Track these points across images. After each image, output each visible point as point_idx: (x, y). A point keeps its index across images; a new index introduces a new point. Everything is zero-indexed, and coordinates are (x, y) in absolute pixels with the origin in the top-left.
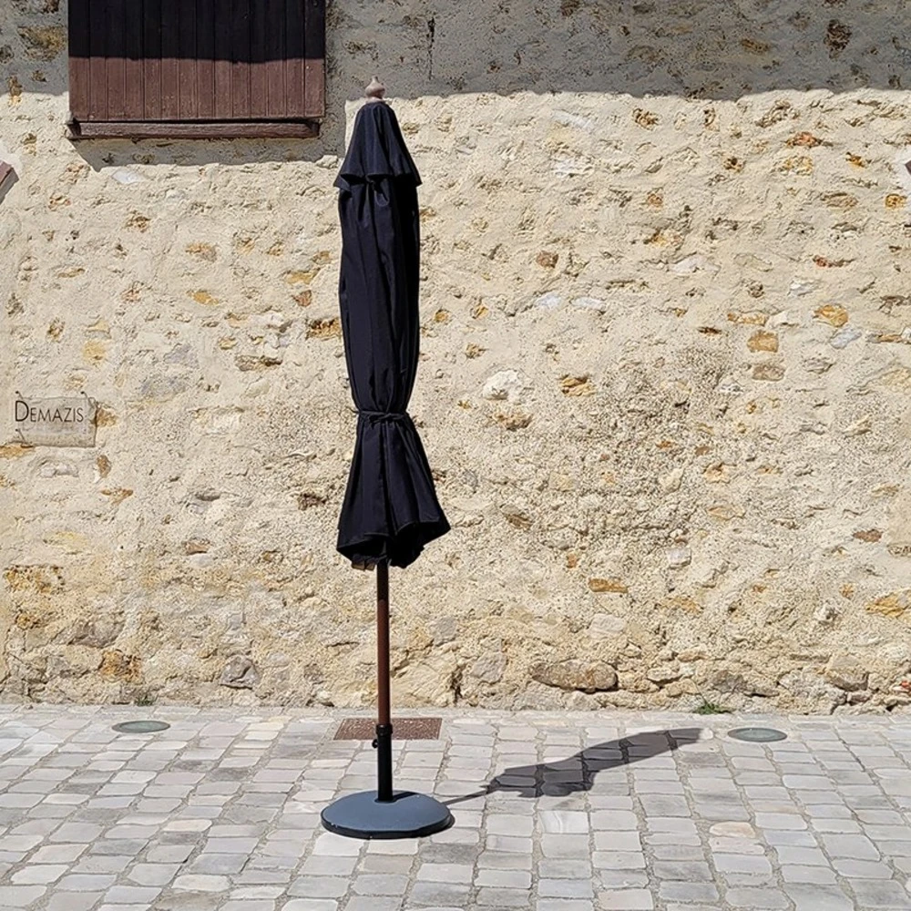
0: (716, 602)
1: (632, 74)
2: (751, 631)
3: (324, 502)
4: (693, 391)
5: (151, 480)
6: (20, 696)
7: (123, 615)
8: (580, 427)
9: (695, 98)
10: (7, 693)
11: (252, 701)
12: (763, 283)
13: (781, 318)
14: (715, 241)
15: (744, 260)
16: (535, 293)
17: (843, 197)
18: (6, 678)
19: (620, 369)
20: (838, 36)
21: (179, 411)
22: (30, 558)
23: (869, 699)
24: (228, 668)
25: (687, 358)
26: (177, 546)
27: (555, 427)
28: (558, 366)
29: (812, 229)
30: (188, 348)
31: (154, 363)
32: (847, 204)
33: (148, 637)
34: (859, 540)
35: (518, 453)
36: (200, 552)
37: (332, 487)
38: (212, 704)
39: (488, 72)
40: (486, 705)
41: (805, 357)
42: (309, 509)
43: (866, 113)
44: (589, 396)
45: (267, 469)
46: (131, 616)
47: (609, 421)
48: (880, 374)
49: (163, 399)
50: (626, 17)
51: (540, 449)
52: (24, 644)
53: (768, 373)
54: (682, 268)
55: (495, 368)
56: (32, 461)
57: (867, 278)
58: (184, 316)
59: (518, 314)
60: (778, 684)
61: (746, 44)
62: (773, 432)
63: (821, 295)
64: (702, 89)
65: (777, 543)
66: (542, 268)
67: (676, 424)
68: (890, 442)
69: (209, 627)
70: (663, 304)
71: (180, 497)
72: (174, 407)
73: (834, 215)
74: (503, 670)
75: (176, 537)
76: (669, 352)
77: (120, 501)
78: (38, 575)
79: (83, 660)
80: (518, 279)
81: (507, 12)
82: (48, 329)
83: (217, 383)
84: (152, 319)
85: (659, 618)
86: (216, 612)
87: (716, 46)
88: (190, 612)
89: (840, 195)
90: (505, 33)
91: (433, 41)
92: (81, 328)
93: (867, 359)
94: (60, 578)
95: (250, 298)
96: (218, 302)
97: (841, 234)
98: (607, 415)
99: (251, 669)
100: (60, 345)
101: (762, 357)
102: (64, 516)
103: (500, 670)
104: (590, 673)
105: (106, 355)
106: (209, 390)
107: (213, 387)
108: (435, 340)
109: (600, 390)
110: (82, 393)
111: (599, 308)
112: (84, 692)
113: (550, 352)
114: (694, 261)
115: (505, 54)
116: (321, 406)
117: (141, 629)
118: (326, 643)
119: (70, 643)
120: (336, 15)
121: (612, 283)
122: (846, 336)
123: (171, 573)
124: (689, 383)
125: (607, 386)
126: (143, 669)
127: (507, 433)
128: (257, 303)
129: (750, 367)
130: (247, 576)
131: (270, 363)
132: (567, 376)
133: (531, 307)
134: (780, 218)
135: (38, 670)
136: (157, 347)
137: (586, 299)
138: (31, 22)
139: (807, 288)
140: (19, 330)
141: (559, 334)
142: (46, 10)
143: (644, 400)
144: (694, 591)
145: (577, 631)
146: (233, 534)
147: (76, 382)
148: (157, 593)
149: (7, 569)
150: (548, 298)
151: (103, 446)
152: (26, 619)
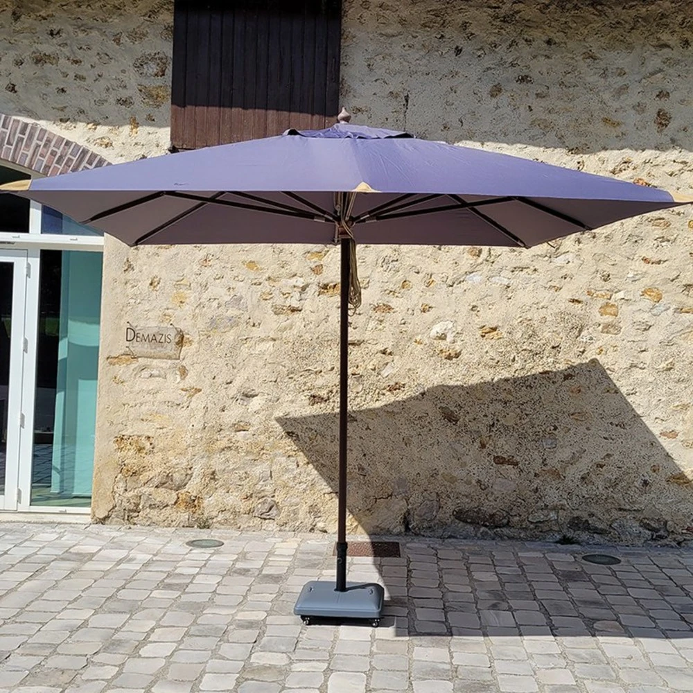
0: (574, 473)
1: (534, 136)
2: (595, 493)
3: (326, 401)
4: (564, 339)
5: (214, 383)
6: (122, 521)
7: (192, 469)
8: (491, 359)
9: (572, 153)
10: (113, 518)
11: (274, 527)
12: (610, 272)
13: (621, 295)
14: (581, 245)
15: (598, 258)
16: (466, 273)
17: (662, 221)
18: (113, 508)
19: (518, 323)
20: (663, 119)
21: (234, 339)
22: (132, 430)
23: (666, 537)
24: (260, 506)
25: (561, 318)
26: (229, 426)
27: (476, 358)
28: (478, 320)
29: (642, 239)
30: (241, 298)
31: (218, 307)
32: (665, 225)
33: (207, 484)
34: (664, 437)
35: (451, 374)
36: (244, 430)
37: (331, 392)
38: (248, 529)
39: (442, 130)
40: (425, 534)
41: (635, 320)
42: (316, 405)
43: (679, 168)
44: (498, 339)
45: (290, 378)
46: (197, 470)
47: (510, 356)
48: (681, 333)
49: (223, 330)
50: (531, 100)
51: (466, 372)
52: (126, 486)
53: (611, 330)
54: (560, 261)
55: (438, 319)
56: (135, 368)
57: (675, 272)
58: (239, 277)
59: (455, 285)
60: (610, 526)
61: (606, 120)
62: (612, 367)
63: (646, 282)
64: (577, 148)
65: (613, 437)
66: (471, 257)
67: (552, 359)
68: (686, 376)
69: (248, 479)
70: (547, 283)
71: (233, 394)
72: (230, 336)
73: (656, 232)
74: (437, 512)
75: (228, 420)
76: (549, 314)
77: (193, 396)
78: (137, 442)
79: (165, 498)
80: (456, 263)
81: (455, 92)
82: (150, 282)
83: (259, 321)
84: (219, 278)
85: (537, 482)
86: (253, 469)
87: (586, 121)
88: (237, 469)
89: (660, 219)
90: (454, 106)
91: (407, 108)
92: (171, 282)
93: (673, 323)
94: (151, 444)
95: (283, 267)
96: (261, 270)
97: (660, 244)
98: (509, 352)
99: (275, 507)
100: (158, 293)
101: (608, 319)
102: (156, 404)
103: (434, 513)
104: (492, 516)
105: (188, 301)
106: (254, 326)
107: (256, 324)
108: (401, 300)
109: (505, 336)
110: (171, 324)
111: (506, 284)
112: (164, 519)
113: (474, 311)
114: (567, 257)
115: (453, 120)
116: (326, 339)
117: (203, 480)
118: (324, 491)
119: (157, 487)
120: (346, 88)
121: (515, 268)
122: (661, 308)
123: (224, 443)
124: (561, 334)
125: (510, 333)
126: (204, 505)
127: (445, 361)
128: (288, 271)
129: (599, 325)
130: (273, 447)
131: (294, 310)
132: (484, 326)
133: (463, 281)
134: (622, 232)
135: (134, 503)
136: (221, 296)
137: (498, 278)
138: (146, 82)
139: (637, 277)
140: (131, 282)
141: (481, 300)
142: (156, 75)
143: (533, 343)
144: (559, 466)
145: (485, 489)
146: (267, 420)
147: (167, 317)
148: (214, 456)
149: (116, 437)
150: (474, 276)
151: (184, 359)
152: (128, 470)
